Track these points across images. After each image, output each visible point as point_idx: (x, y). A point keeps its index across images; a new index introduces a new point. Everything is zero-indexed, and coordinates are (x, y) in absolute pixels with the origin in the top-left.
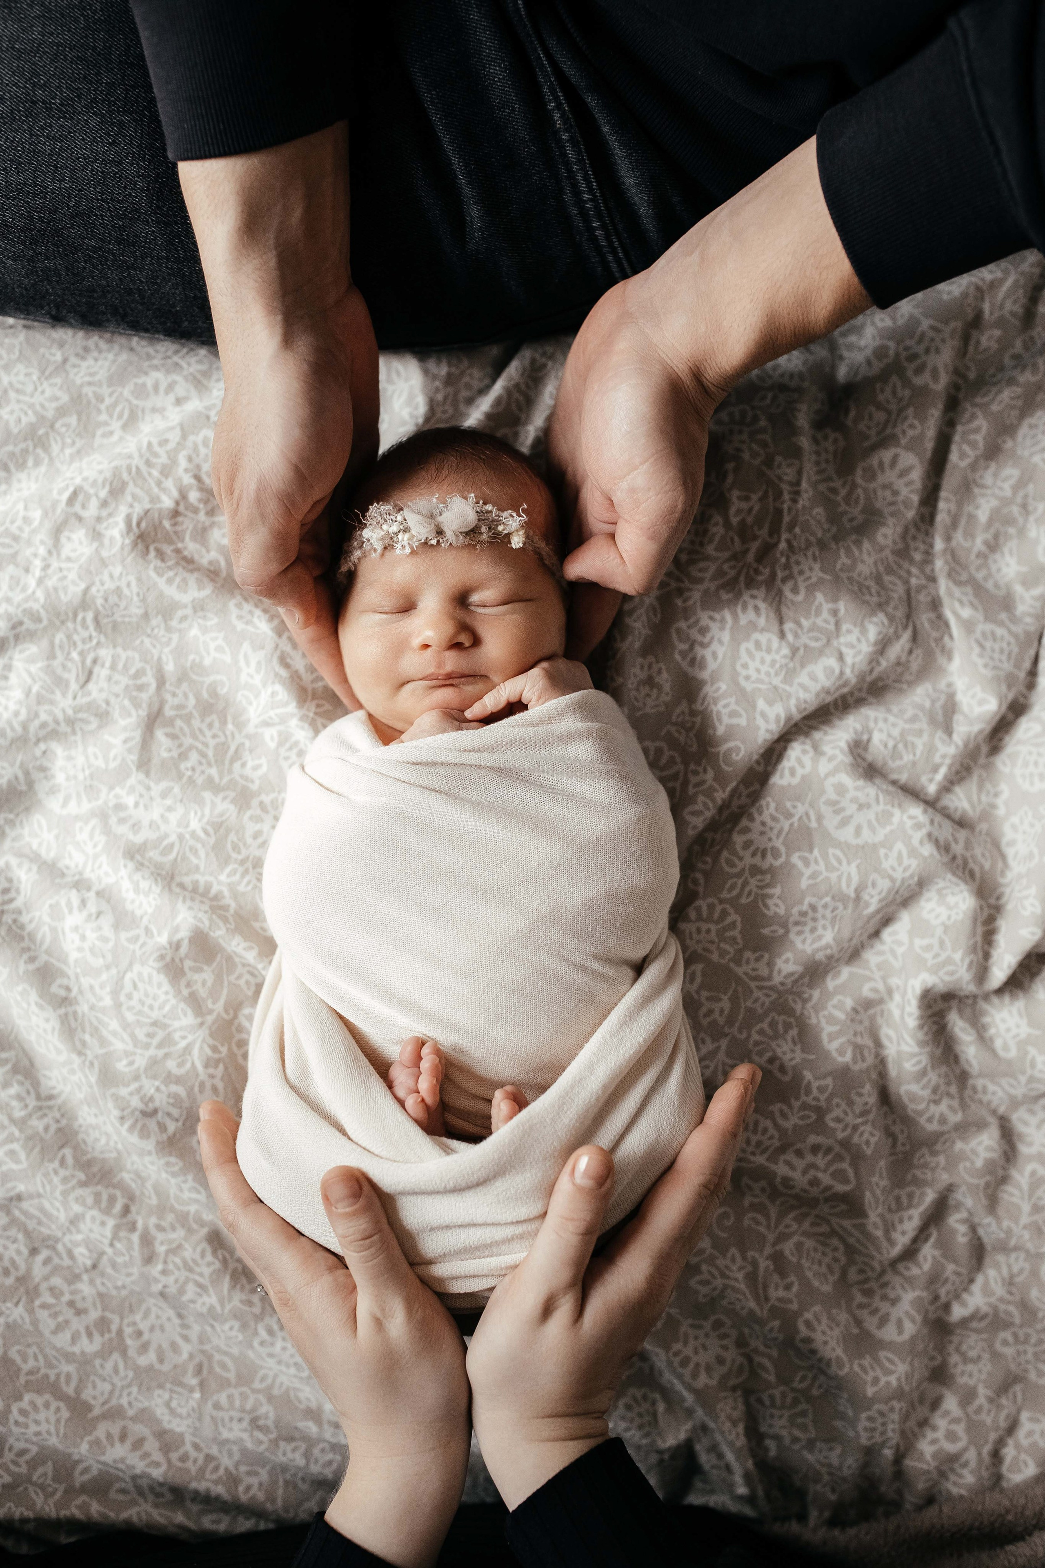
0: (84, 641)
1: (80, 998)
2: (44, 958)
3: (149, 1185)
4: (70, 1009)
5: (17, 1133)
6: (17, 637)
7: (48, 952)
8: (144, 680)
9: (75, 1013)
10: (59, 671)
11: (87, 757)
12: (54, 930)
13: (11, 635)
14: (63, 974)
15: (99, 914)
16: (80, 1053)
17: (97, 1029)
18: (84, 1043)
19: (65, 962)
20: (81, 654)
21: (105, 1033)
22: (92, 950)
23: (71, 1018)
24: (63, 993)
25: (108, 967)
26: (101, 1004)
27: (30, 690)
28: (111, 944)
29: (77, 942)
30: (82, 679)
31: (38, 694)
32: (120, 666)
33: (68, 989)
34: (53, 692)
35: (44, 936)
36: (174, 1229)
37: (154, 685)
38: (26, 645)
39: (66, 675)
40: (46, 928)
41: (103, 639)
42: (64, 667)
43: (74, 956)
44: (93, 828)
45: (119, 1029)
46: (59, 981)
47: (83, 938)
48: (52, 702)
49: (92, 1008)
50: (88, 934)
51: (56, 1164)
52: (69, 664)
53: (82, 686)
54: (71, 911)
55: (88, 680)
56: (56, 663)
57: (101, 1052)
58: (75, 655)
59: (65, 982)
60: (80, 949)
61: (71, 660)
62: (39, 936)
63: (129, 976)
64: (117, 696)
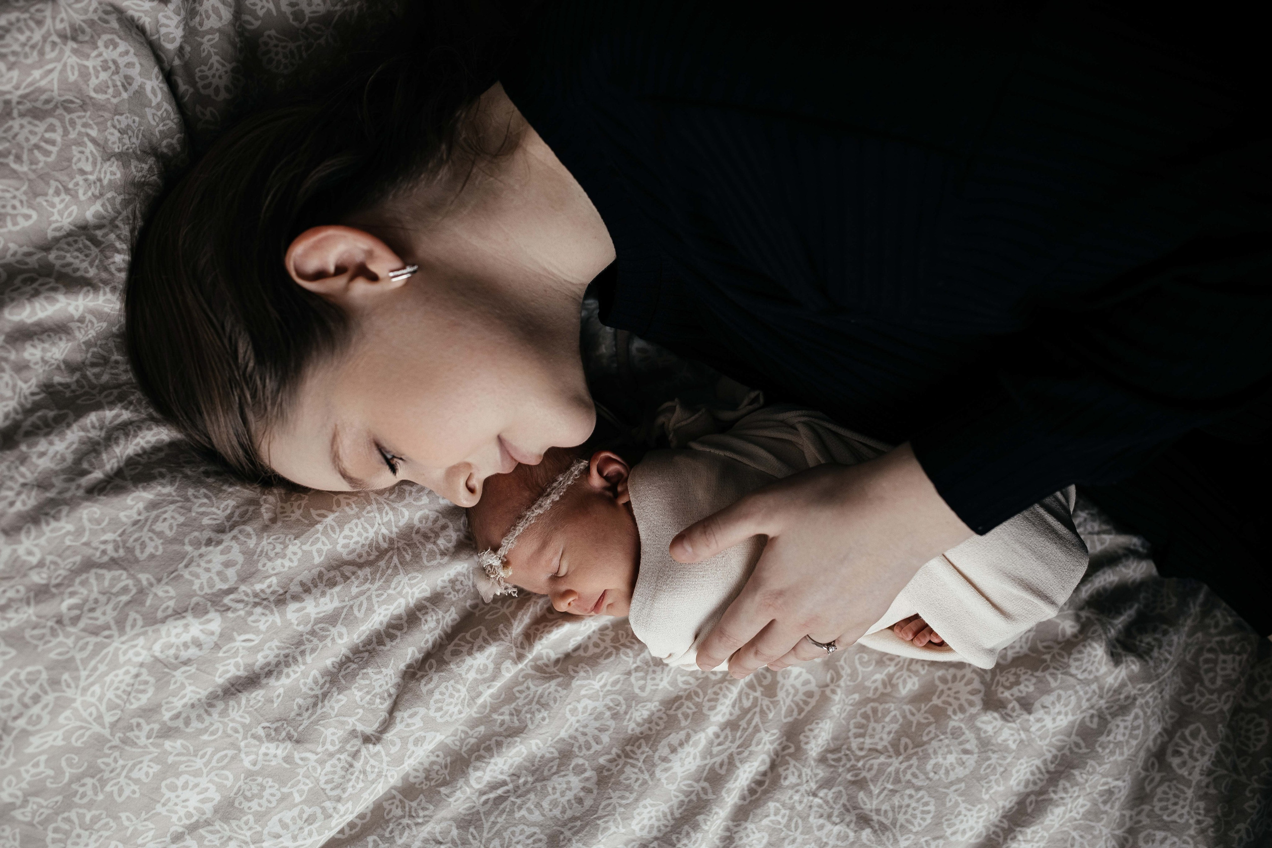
0: (849, 760)
1: (1096, 707)
2: (1074, 737)
3: (1190, 641)
4: (1106, 712)
5: (1178, 734)
6: (855, 808)
7: (1069, 735)
8: (870, 712)
9: (1107, 708)
10: (873, 772)
11: (932, 739)
12: (1054, 735)
13: (854, 812)
14: (1083, 721)
15: (1044, 707)
16: (1135, 699)
17: (1115, 691)
18: (1127, 698)
19: (1073, 723)
20: (858, 760)
21: (1116, 685)
22: (1066, 705)
23: (1112, 710)
24: (1096, 720)
25: (1076, 692)
26: (1097, 691)
27: (891, 791)
28: (1061, 692)
29: (1062, 717)
30: (875, 755)
31: (894, 783)
32: (862, 731)
33: (1092, 716)
34: (890, 773)
35: (1059, 740)
36: (1215, 616)
37: (872, 704)
38: (860, 800)
39: (876, 767)
40: (1053, 740)
41: (845, 747)
42: (870, 770)
43: (1070, 718)
44: (983, 722)
45: (1113, 675)
46: (1089, 724)
47: (1059, 713)
48: (897, 772)
49: (1101, 697)
50: (1057, 710)
51: (1193, 704)
52: (867, 766)
53: (882, 753)
54: (1044, 726)
55: (877, 751)
56: (868, 776)
57: (1130, 685)
58: (860, 764)
59: (1087, 719)
60: (1066, 714)
61: (864, 766)
62: (1059, 744)
63: (1080, 676)
64: (883, 727)
